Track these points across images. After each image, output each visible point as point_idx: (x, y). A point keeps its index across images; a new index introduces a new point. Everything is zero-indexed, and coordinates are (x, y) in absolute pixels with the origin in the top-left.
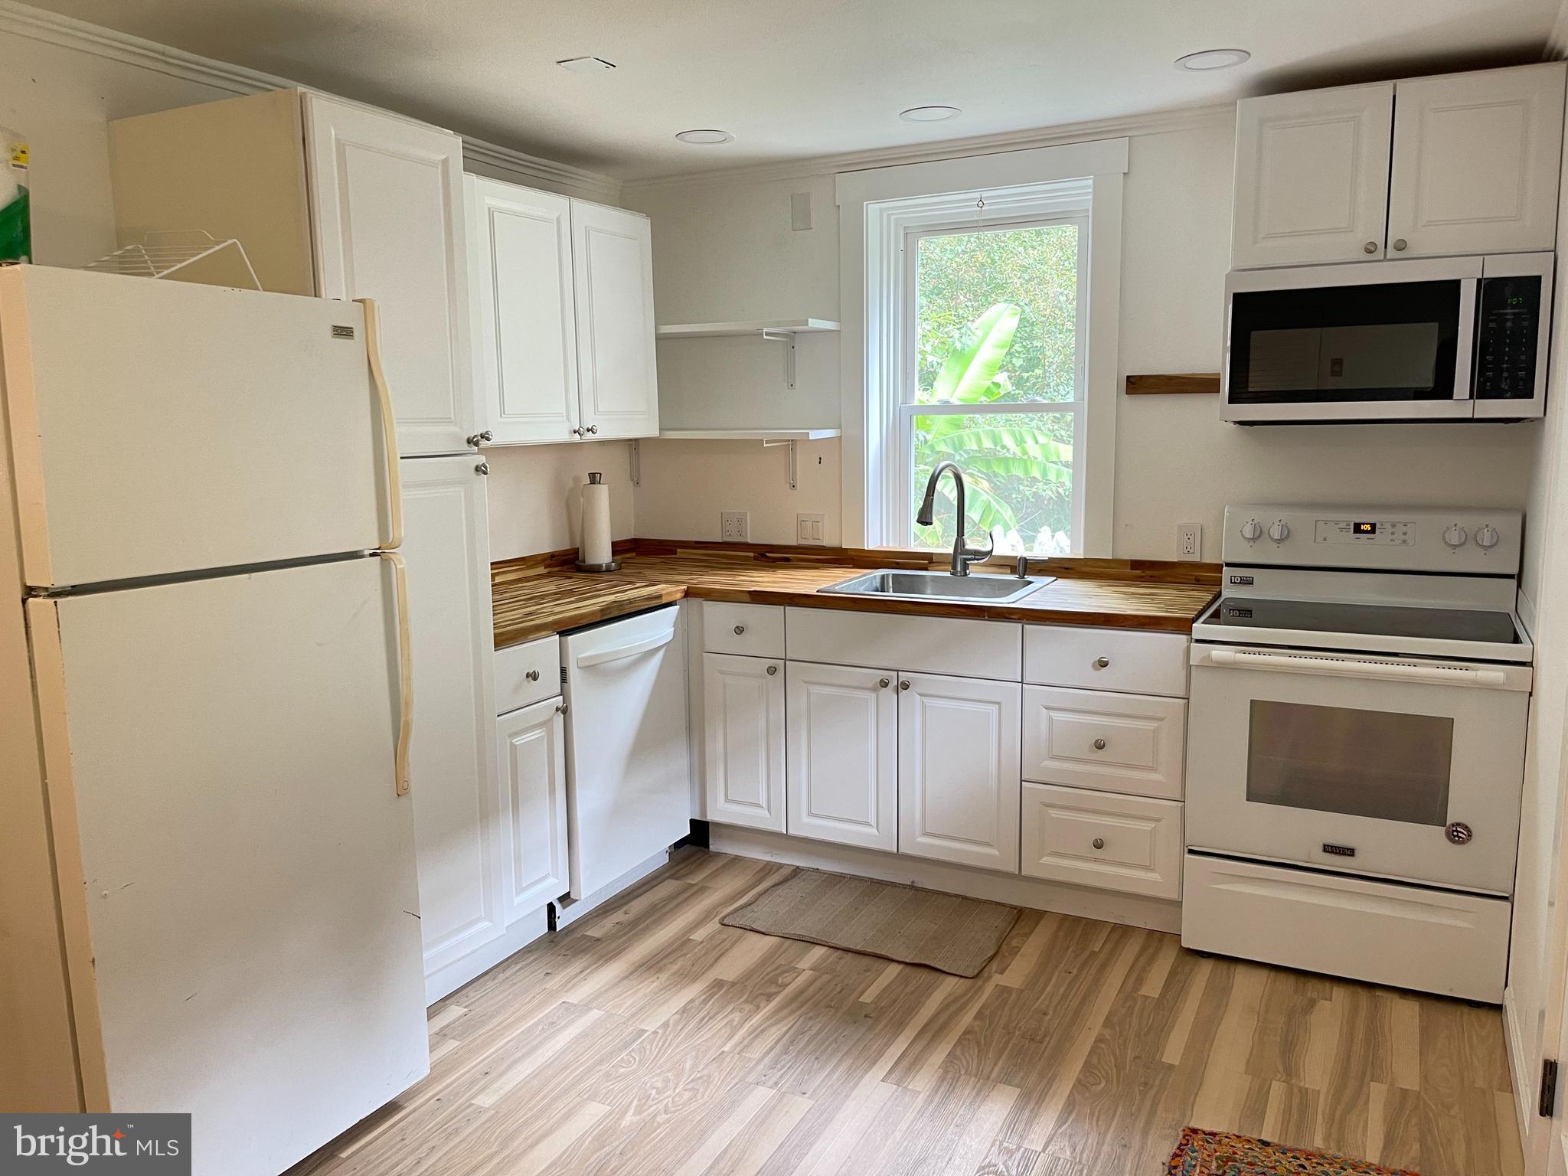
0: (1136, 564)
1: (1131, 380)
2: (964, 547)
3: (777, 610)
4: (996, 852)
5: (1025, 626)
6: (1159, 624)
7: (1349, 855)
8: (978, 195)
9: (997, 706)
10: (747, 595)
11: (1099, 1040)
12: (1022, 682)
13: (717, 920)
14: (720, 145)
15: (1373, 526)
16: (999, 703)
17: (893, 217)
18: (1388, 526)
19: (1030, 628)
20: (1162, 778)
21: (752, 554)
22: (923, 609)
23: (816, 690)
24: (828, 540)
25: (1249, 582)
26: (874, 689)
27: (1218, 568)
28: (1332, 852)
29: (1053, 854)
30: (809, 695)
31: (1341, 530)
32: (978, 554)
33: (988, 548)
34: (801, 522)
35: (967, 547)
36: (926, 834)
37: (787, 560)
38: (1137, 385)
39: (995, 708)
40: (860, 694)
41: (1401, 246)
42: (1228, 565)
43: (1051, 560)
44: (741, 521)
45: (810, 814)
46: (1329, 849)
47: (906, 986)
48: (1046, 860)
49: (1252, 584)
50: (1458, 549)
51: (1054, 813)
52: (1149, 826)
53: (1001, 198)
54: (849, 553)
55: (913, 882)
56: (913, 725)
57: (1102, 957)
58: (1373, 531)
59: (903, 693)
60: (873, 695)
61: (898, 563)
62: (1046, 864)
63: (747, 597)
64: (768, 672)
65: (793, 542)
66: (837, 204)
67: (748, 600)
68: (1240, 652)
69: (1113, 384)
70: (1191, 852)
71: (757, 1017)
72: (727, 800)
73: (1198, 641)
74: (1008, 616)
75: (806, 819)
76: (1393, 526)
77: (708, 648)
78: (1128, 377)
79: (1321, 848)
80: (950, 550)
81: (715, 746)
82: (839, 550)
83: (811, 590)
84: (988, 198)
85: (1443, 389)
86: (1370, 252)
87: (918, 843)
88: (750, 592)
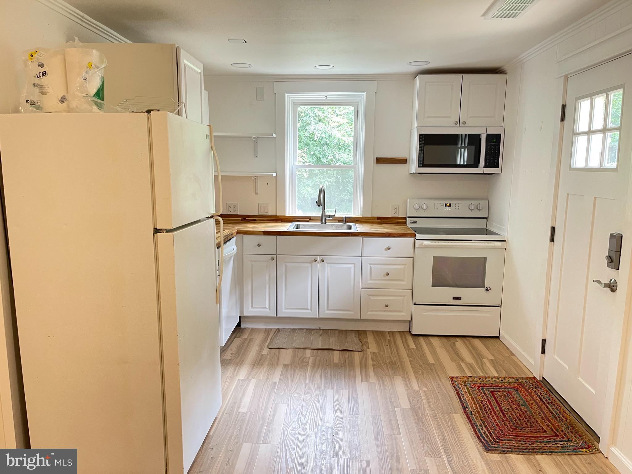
0: (379, 218)
1: (378, 159)
2: (325, 214)
3: (274, 237)
4: (352, 313)
5: (363, 238)
6: (405, 235)
7: (460, 299)
8: (325, 94)
9: (354, 265)
10: (262, 232)
11: (410, 361)
12: (362, 256)
13: (266, 347)
14: (248, 68)
15: (450, 204)
16: (354, 264)
17: (291, 98)
18: (454, 204)
19: (364, 238)
20: (407, 283)
21: (240, 219)
22: (329, 234)
23: (288, 264)
24: (271, 213)
25: (415, 222)
26: (311, 263)
27: (405, 218)
28: (455, 299)
29: (372, 311)
30: (286, 265)
31: (442, 206)
32: (330, 216)
33: (333, 214)
34: (260, 207)
35: (326, 214)
36: (328, 310)
37: (255, 220)
38: (379, 161)
39: (353, 266)
40: (306, 265)
41: (464, 123)
42: (408, 217)
43: (353, 217)
44: (235, 207)
45: (286, 308)
46: (454, 298)
47: (345, 356)
48: (369, 313)
49: (416, 223)
50: (473, 211)
51: (372, 297)
52: (401, 298)
53: (333, 96)
54: (280, 217)
55: (320, 328)
56: (324, 274)
57: (392, 340)
58: (450, 206)
59: (321, 263)
60: (310, 265)
61: (298, 220)
62: (369, 315)
63: (262, 233)
64: (271, 259)
65: (257, 214)
66: (275, 92)
67: (263, 234)
68: (431, 242)
69: (372, 160)
70: (415, 304)
71: (308, 373)
72: (252, 307)
73: (417, 240)
74: (358, 235)
75: (284, 310)
76: (455, 204)
77: (245, 252)
78: (377, 158)
79: (452, 298)
80: (320, 215)
81: (248, 287)
82: (276, 216)
83: (285, 230)
84: (328, 95)
85: (475, 164)
86: (456, 124)
87: (326, 313)
88: (263, 231)
